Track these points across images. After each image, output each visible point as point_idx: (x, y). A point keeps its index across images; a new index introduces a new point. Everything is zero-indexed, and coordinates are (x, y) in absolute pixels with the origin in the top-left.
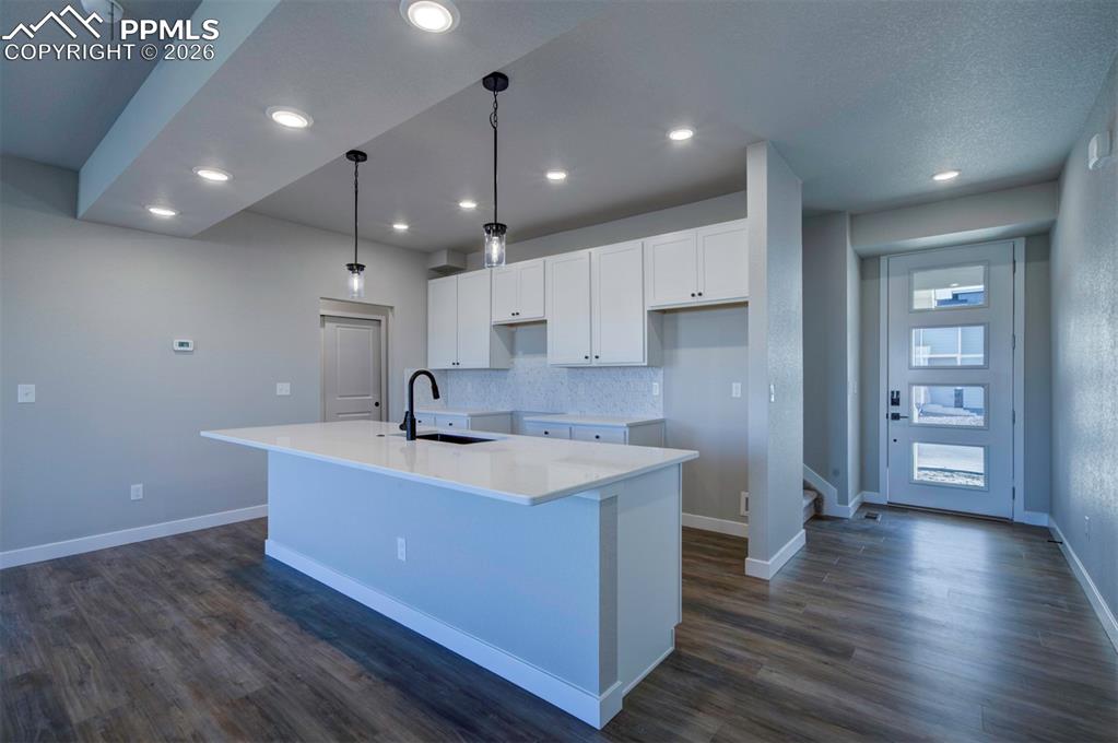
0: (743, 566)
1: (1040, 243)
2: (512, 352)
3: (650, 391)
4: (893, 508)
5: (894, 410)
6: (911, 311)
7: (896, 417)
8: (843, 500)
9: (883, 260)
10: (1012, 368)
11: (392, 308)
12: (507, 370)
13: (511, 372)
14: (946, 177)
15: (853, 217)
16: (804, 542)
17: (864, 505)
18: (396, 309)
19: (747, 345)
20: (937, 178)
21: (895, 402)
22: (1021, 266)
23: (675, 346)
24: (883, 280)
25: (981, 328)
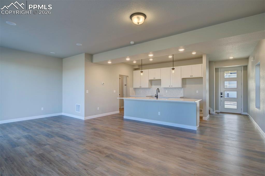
0: (202, 118)
1: (246, 68)
2: (151, 85)
3: (180, 92)
4: (221, 113)
5: (221, 95)
6: (224, 78)
7: (222, 97)
8: (213, 111)
9: (219, 69)
10: (241, 88)
11: (128, 76)
12: (150, 88)
13: (151, 89)
14: (231, 58)
15: (215, 62)
16: (209, 117)
17: (216, 112)
18: (129, 77)
19: (203, 84)
20: (230, 58)
21: (222, 94)
22: (243, 71)
23: (186, 84)
24: (219, 73)
25: (236, 81)
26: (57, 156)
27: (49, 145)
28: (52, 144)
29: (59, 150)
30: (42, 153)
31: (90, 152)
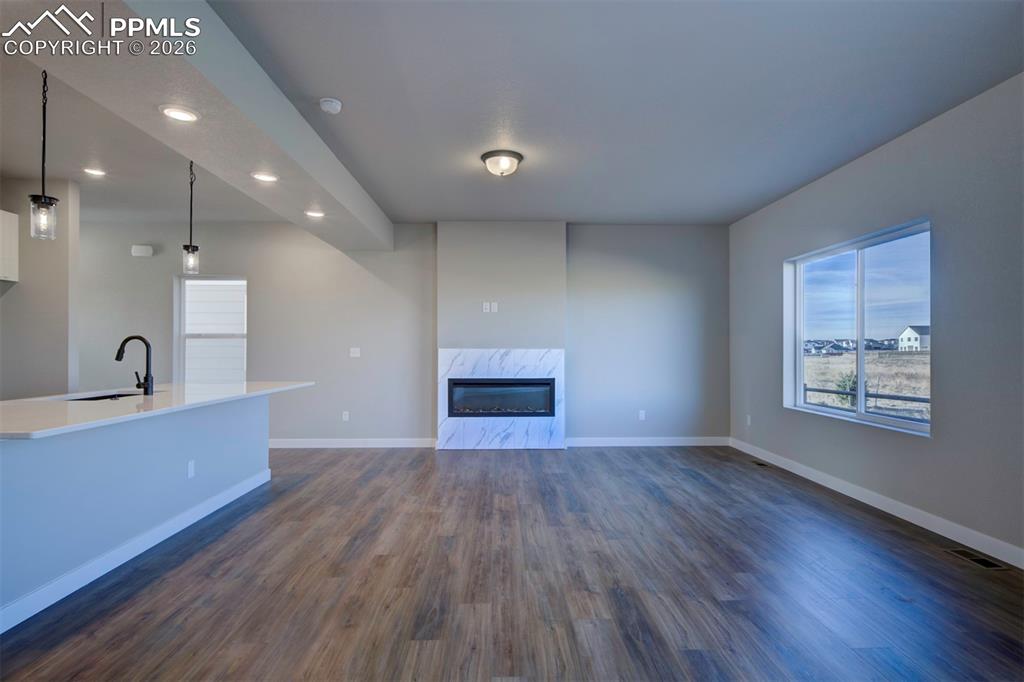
26: (692, 549)
27: (715, 601)
28: (705, 603)
29: (681, 561)
30: (737, 572)
31: (604, 529)
